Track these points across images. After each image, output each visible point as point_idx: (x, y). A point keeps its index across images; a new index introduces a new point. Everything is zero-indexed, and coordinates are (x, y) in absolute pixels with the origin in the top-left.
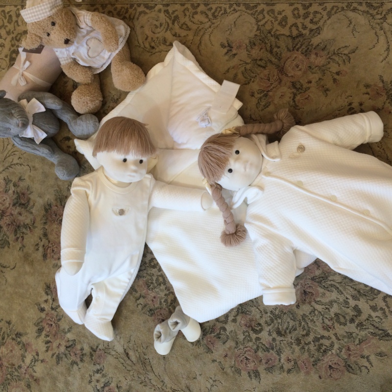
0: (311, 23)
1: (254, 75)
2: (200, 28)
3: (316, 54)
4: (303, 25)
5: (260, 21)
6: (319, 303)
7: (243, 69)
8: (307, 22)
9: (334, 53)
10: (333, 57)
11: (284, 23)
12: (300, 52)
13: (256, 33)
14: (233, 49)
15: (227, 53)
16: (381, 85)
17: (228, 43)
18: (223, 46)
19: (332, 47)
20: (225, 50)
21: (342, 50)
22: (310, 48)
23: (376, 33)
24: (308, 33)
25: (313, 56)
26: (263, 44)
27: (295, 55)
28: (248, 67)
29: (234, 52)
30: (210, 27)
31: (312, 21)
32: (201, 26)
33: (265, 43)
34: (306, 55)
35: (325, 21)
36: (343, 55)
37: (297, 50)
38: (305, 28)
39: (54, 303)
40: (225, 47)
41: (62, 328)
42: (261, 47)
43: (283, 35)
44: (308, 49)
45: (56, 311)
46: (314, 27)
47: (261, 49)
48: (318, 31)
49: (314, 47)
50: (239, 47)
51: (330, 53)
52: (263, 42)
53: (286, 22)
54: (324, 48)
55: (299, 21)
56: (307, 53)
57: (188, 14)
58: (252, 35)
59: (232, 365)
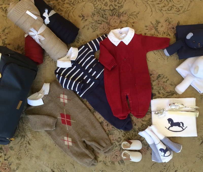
0: (118, 4)
1: (97, 27)
2: (67, 10)
3: (123, 16)
4: (115, 5)
5: (95, 4)
6: (144, 121)
7: (91, 25)
8: (116, 3)
9: (130, 15)
10: (130, 16)
11: (106, 5)
12: (115, 16)
13: (95, 10)
14: (85, 17)
15: (82, 19)
16: (152, 25)
17: (82, 15)
18: (80, 16)
19: (129, 12)
20: (81, 18)
21: (133, 13)
22: (120, 14)
23: (146, 5)
24: (118, 8)
25: (122, 17)
26: (98, 14)
27: (114, 17)
28: (93, 24)
29: (86, 18)
30: (72, 9)
31: (118, 3)
32: (68, 9)
33: (99, 14)
34: (118, 17)
35: (124, 2)
36: (134, 15)
37: (114, 15)
38: (116, 6)
39: (6, 157)
40: (81, 17)
41: (12, 169)
42: (97, 15)
43: (107, 9)
44: (119, 14)
45: (7, 160)
46: (120, 5)
47: (98, 16)
48: (122, 6)
49: (121, 13)
50: (88, 16)
51: (128, 15)
52: (98, 13)
53: (107, 4)
54: (126, 13)
55: (113, 3)
56: (119, 16)
57: (60, 4)
58: (93, 11)
59: (110, 160)
